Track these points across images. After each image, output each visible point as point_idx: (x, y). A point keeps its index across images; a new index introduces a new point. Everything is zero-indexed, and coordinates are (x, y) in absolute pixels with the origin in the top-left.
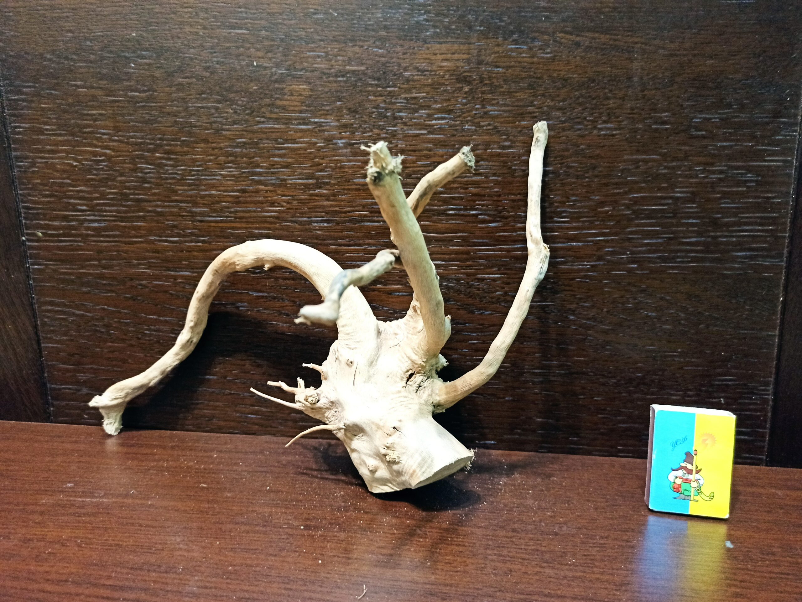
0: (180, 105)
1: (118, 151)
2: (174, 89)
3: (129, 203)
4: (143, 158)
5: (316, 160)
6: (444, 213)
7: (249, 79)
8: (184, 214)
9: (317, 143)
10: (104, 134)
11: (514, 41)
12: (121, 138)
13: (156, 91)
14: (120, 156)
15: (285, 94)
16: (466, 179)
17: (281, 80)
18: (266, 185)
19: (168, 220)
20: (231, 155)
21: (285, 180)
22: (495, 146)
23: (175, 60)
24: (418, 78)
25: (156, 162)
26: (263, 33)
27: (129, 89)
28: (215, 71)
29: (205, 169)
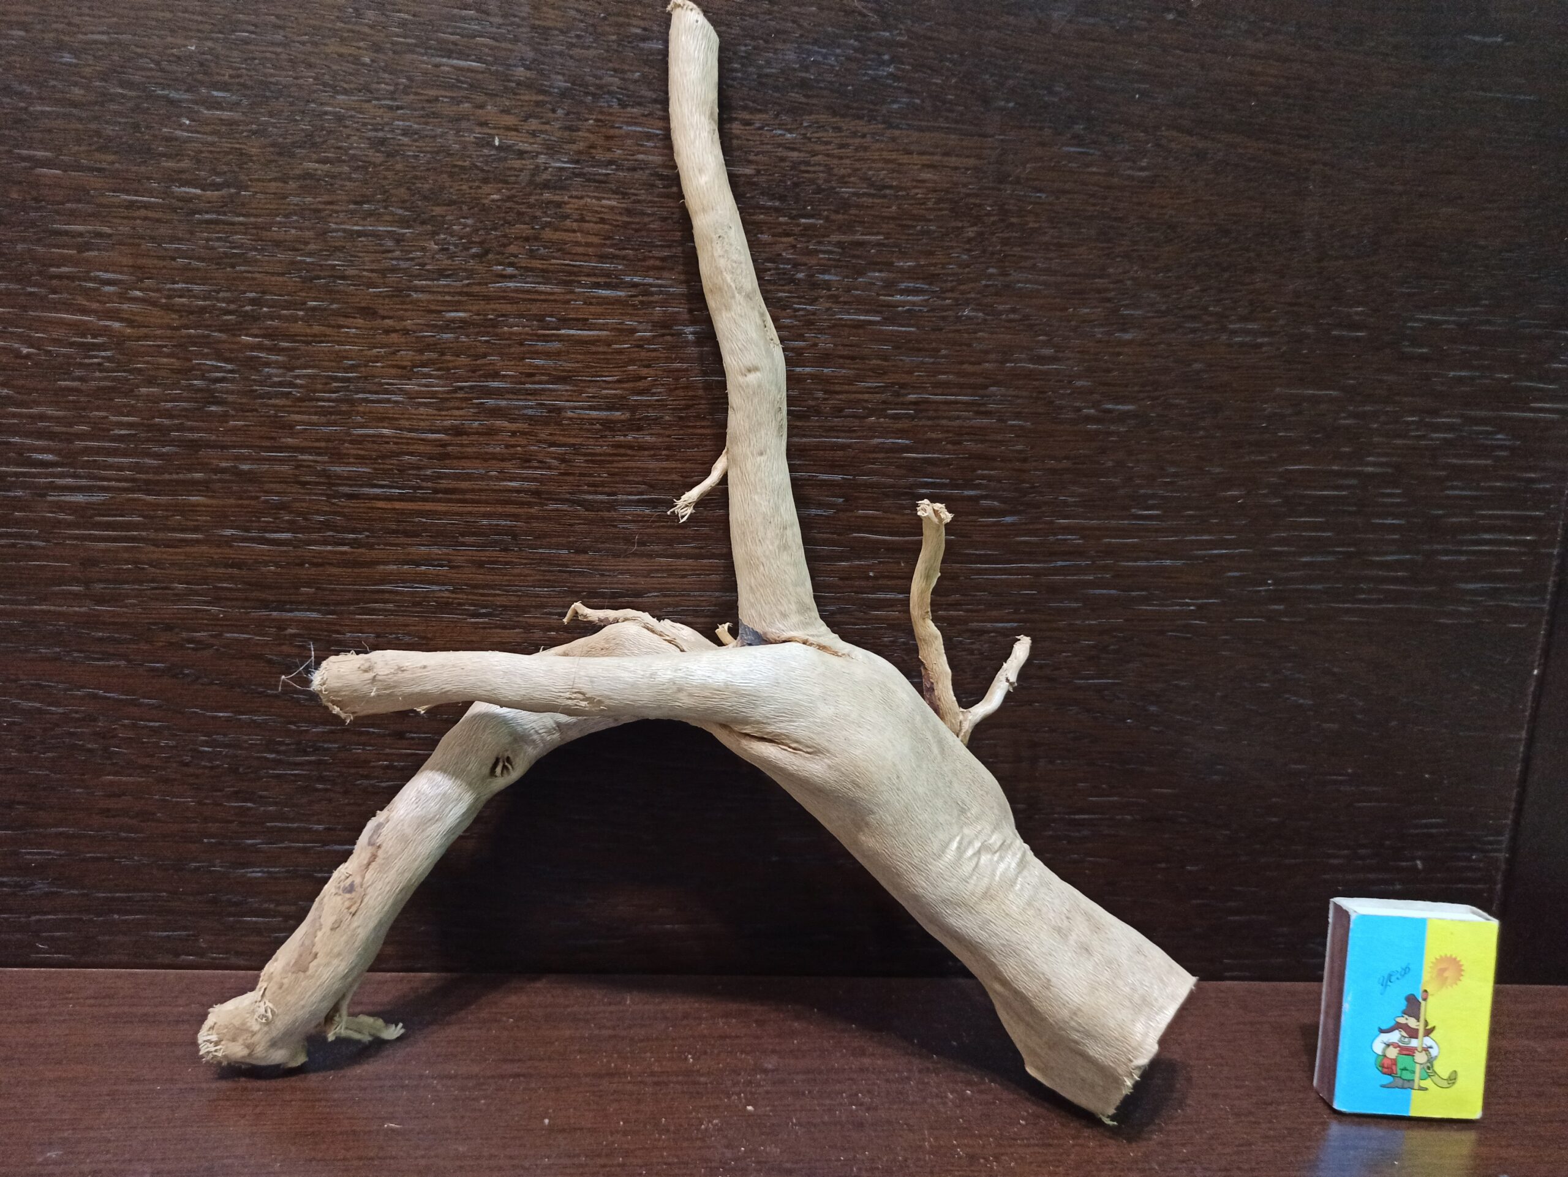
0: (307, 223)
1: (139, 327)
2: (292, 185)
3: (164, 450)
4: (207, 345)
5: (630, 368)
7: (481, 175)
8: (308, 478)
9: (633, 331)
10: (109, 283)
11: (1075, 136)
12: (152, 294)
13: (246, 188)
14: (146, 337)
15: (567, 217)
16: (957, 423)
17: (558, 184)
18: (512, 420)
19: (267, 492)
20: (429, 347)
21: (559, 410)
22: (1023, 356)
23: (298, 118)
24: (870, 200)
25: (240, 355)
26: (520, 72)
27: (176, 177)
28: (397, 151)
29: (366, 378)
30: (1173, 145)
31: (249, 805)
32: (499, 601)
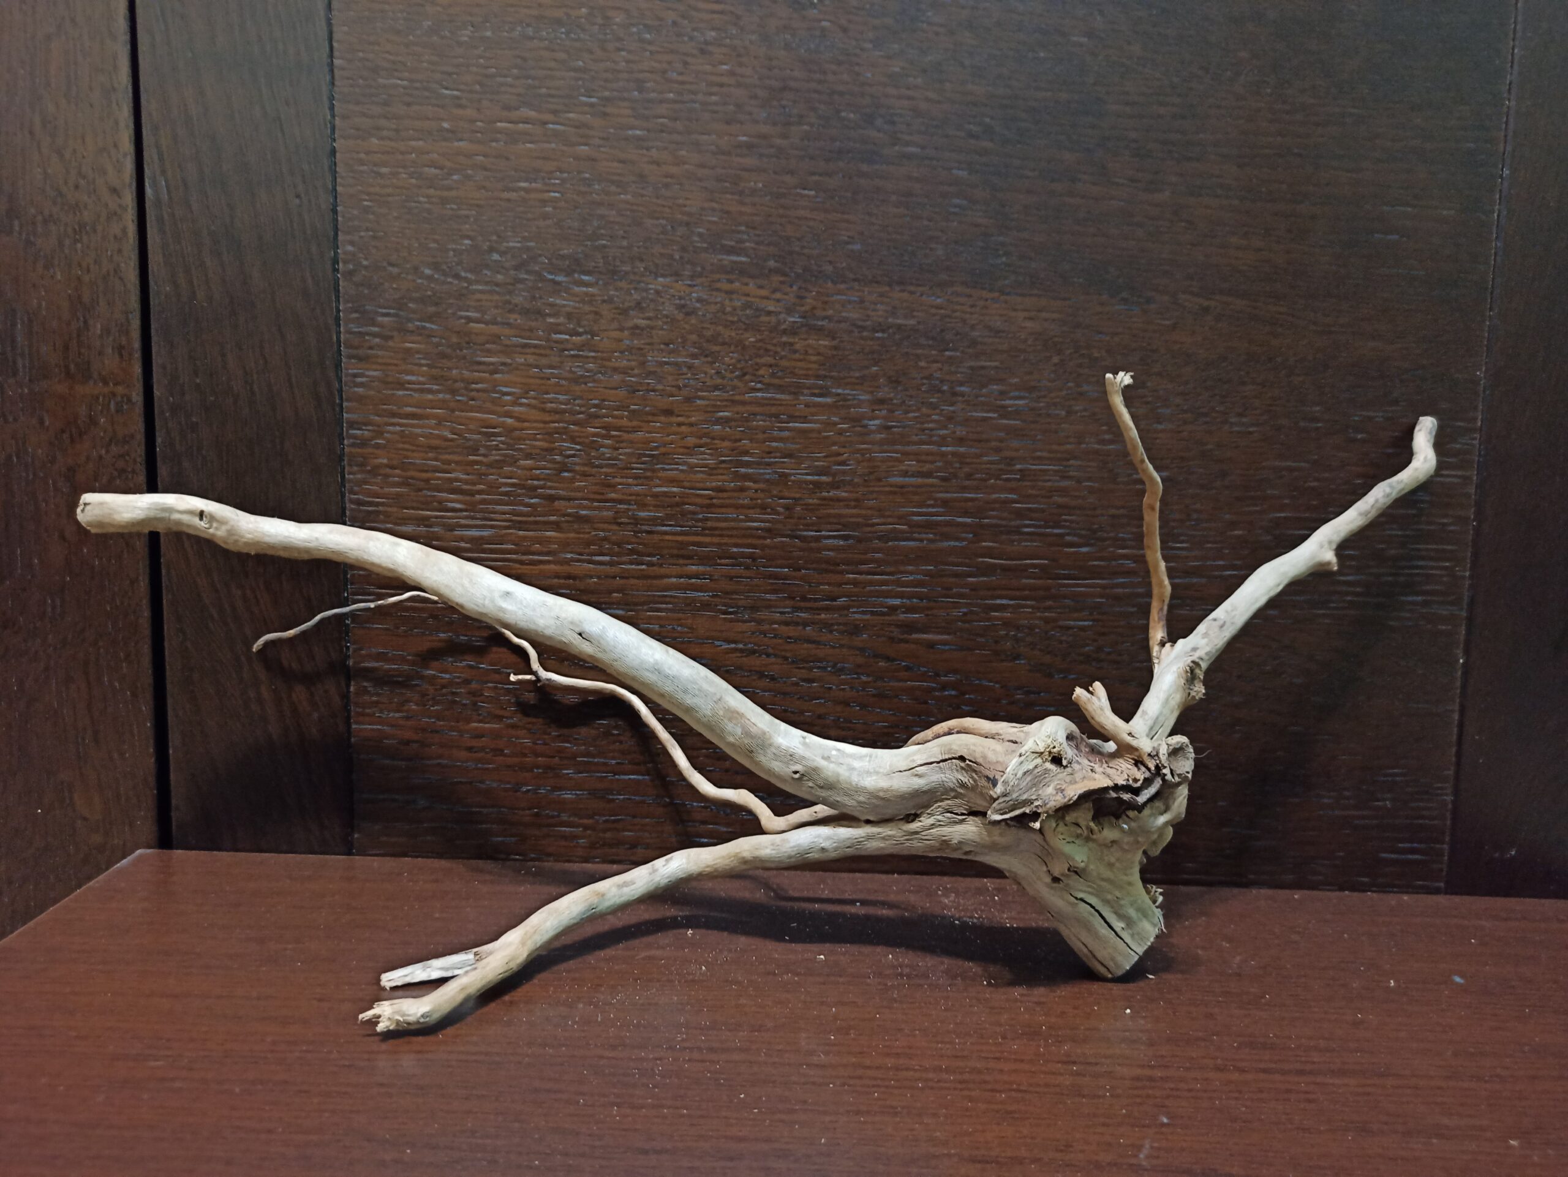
0: (634, 357)
1: (525, 421)
2: (626, 333)
3: (533, 501)
4: (565, 433)
5: (835, 448)
6: (1017, 531)
7: (744, 327)
8: (623, 520)
9: (835, 424)
10: (507, 394)
11: (1122, 299)
12: (533, 402)
13: (597, 335)
14: (527, 428)
15: (795, 351)
16: (1049, 484)
17: (793, 331)
18: (755, 482)
19: (596, 529)
20: (706, 435)
21: (786, 475)
22: (1092, 440)
23: (633, 292)
24: (990, 340)
25: (587, 441)
26: (772, 263)
27: (555, 329)
28: (693, 312)
29: (664, 454)
30: (1186, 304)
31: (567, 745)
32: (741, 603)
